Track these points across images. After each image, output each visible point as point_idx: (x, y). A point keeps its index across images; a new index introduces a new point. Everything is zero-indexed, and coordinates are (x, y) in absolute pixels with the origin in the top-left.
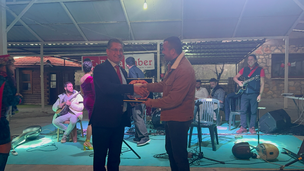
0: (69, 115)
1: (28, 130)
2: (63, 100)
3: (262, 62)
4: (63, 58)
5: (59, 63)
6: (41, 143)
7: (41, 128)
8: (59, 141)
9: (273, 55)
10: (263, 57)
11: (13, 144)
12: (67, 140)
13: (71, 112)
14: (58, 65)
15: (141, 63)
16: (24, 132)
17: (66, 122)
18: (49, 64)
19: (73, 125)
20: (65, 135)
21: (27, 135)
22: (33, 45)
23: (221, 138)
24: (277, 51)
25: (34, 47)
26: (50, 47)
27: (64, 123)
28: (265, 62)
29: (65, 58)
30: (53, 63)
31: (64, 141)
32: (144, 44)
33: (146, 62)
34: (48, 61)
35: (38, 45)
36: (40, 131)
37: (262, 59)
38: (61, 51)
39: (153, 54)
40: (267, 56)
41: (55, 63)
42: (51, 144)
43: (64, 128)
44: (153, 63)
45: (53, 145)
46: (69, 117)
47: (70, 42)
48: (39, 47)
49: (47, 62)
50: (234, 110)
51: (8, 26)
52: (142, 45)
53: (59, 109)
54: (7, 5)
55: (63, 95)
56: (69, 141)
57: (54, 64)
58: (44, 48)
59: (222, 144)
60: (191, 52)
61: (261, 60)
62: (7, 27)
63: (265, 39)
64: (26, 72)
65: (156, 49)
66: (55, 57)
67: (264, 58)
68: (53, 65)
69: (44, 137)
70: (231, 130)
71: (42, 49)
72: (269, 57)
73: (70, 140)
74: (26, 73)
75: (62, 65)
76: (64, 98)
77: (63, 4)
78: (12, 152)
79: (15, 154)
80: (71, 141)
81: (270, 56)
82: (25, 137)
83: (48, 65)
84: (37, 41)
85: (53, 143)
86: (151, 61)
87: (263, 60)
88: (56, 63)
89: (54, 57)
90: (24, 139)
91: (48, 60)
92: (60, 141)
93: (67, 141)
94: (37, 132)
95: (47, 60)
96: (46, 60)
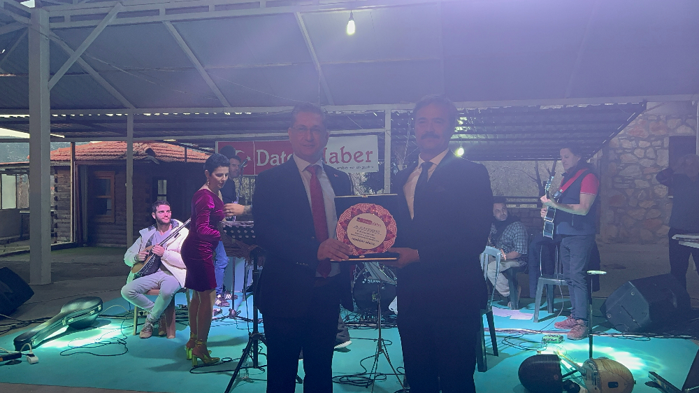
0: (159, 275)
1: (73, 307)
2: (149, 241)
3: (645, 157)
4: (183, 145)
5: (173, 156)
6: (98, 336)
7: (101, 303)
8: (137, 334)
9: (672, 139)
10: (649, 144)
11: (34, 337)
12: (154, 333)
13: (165, 269)
14: (171, 159)
15: (346, 158)
16: (63, 311)
17: (152, 291)
18: (150, 157)
19: (166, 298)
20: (149, 321)
21: (69, 318)
22: (111, 115)
23: (511, 341)
24: (682, 131)
25: (115, 120)
26: (148, 120)
27: (147, 292)
28: (652, 155)
29: (188, 144)
30: (160, 154)
31: (147, 334)
32: (356, 114)
33: (358, 154)
34: (150, 151)
35: (123, 115)
36: (100, 309)
37: (646, 149)
38: (175, 129)
39: (375, 138)
40: (659, 142)
41: (164, 156)
42: (116, 341)
43: (147, 306)
44: (374, 157)
45: (121, 342)
46: (160, 279)
47: (192, 110)
48: (123, 120)
49: (146, 152)
50: (550, 272)
51: (52, 74)
52: (350, 116)
53: (138, 262)
54: (52, 30)
55: (150, 229)
56: (157, 336)
57: (164, 159)
58: (135, 121)
59: (507, 356)
60: (469, 132)
61: (643, 151)
62: (50, 78)
63: (645, 102)
64: (102, 175)
65: (383, 125)
66: (166, 142)
67: (651, 146)
68: (159, 161)
69: (108, 322)
70: (539, 321)
71: (130, 126)
72: (663, 143)
73: (160, 334)
74: (103, 178)
75: (180, 160)
76: (152, 237)
77: (169, 25)
78: (28, 355)
79: (33, 359)
80: (162, 336)
81: (666, 142)
82: (64, 322)
83: (147, 160)
84: (121, 107)
85: (123, 337)
86: (371, 152)
87: (648, 151)
88: (168, 155)
89: (162, 142)
90: (61, 326)
91: (150, 149)
92: (139, 333)
93: (152, 335)
94: (92, 312)
95: (148, 147)
96: (145, 149)
